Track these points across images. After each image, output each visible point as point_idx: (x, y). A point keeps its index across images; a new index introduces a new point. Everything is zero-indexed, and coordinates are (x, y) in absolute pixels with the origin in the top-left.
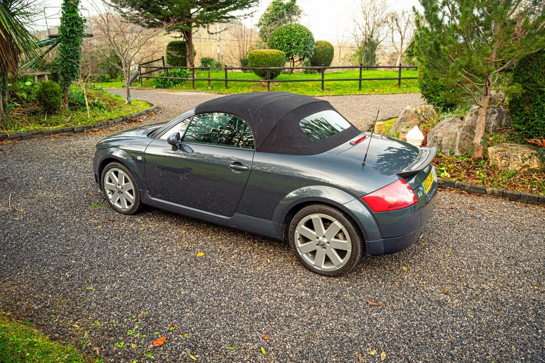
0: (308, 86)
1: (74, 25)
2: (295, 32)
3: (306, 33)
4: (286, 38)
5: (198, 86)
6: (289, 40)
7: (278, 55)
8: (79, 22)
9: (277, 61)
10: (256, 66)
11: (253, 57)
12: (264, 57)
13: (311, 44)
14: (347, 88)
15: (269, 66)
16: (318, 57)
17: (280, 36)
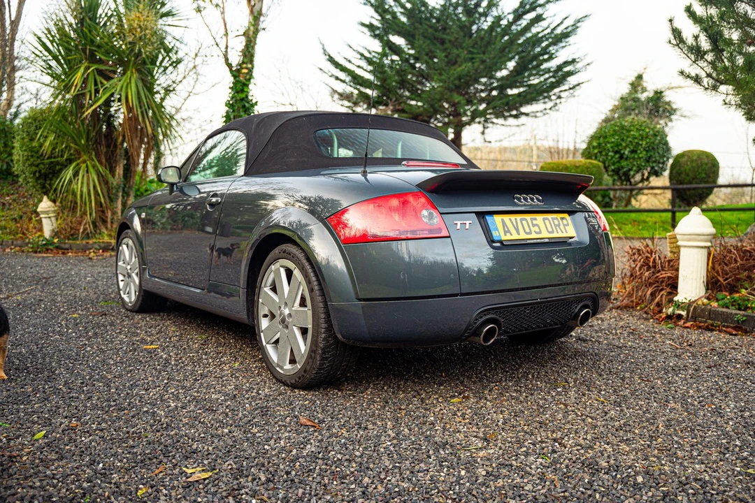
0: (645, 222)
1: (241, 110)
3: (651, 132)
4: (612, 142)
6: (618, 145)
8: (247, 105)
13: (661, 153)
14: (727, 227)
16: (684, 178)
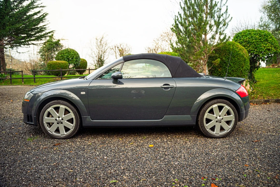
2: (70, 52)
3: (76, 53)
5: (14, 82)
6: (68, 57)
7: (65, 64)
9: (65, 66)
10: (53, 70)
11: (51, 65)
12: (58, 64)
15: (61, 69)
17: (62, 54)
